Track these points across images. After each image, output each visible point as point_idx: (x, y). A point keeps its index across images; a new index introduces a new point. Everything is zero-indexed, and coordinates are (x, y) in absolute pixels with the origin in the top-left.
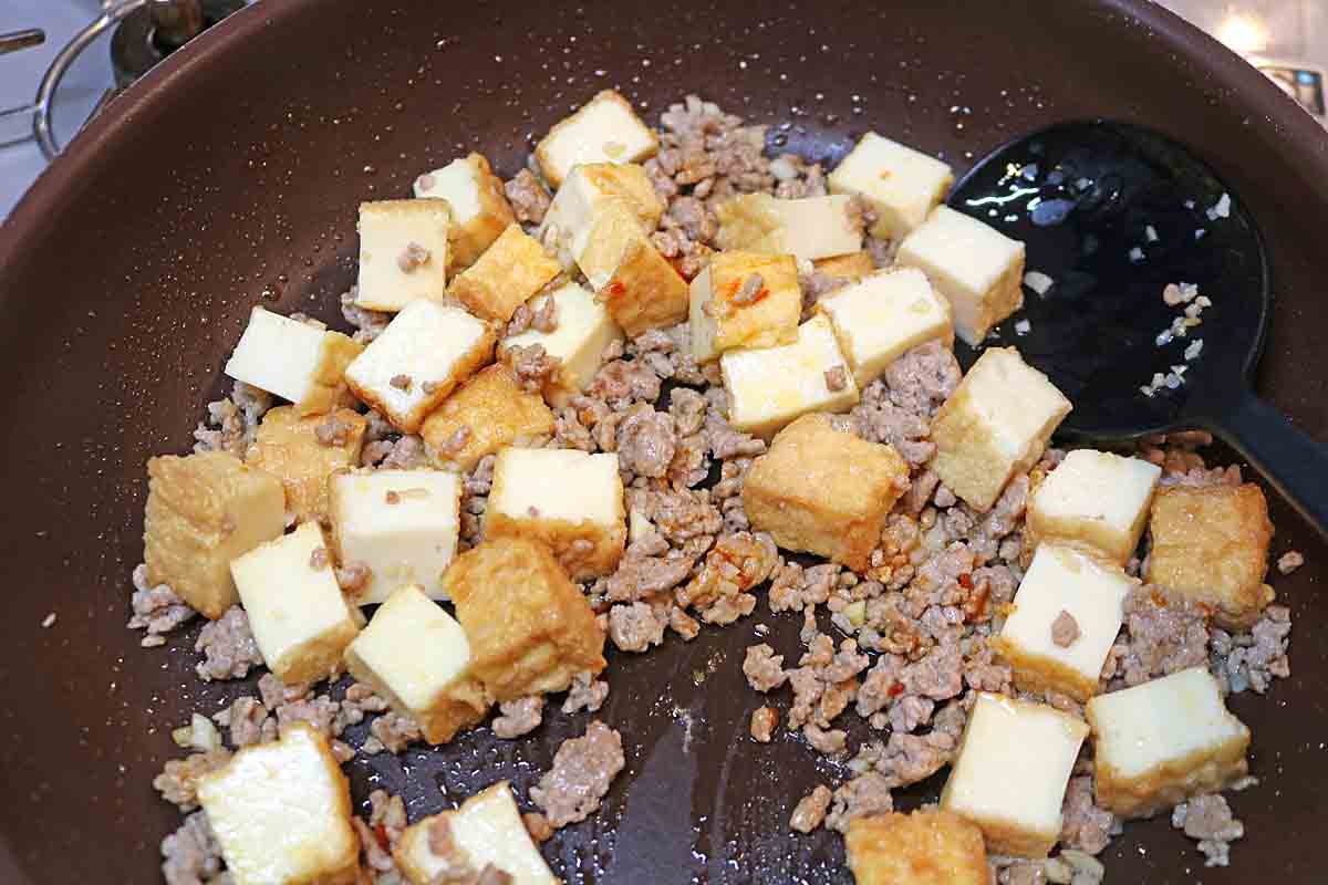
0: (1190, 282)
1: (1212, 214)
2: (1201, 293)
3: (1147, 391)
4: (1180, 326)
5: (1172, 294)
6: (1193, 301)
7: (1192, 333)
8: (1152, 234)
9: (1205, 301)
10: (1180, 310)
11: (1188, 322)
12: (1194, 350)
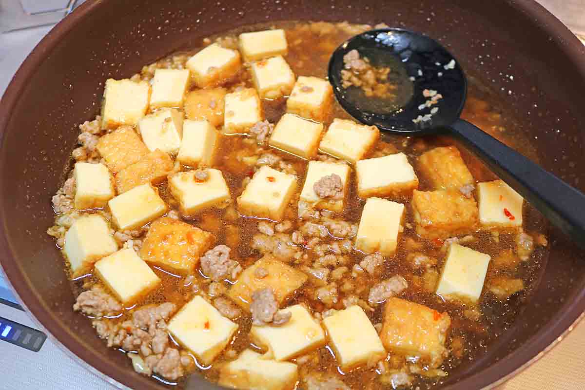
0: (434, 90)
1: (446, 67)
2: (438, 93)
3: (415, 121)
4: (429, 104)
5: (426, 93)
6: (435, 96)
7: (433, 106)
8: (420, 73)
9: (440, 96)
10: (429, 98)
11: (432, 102)
12: (435, 110)
